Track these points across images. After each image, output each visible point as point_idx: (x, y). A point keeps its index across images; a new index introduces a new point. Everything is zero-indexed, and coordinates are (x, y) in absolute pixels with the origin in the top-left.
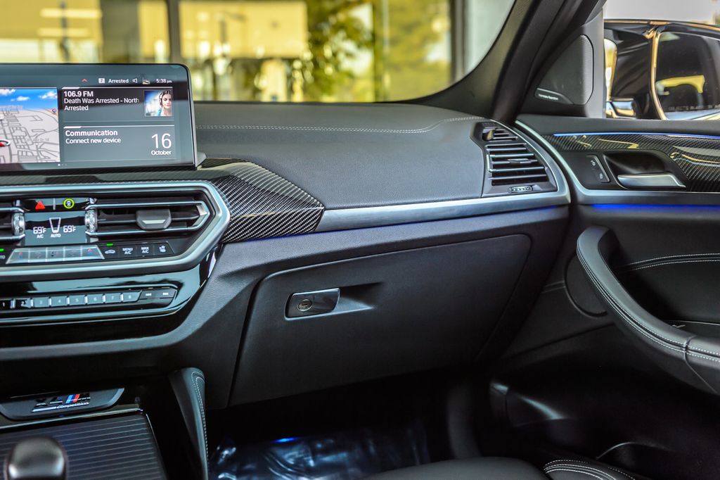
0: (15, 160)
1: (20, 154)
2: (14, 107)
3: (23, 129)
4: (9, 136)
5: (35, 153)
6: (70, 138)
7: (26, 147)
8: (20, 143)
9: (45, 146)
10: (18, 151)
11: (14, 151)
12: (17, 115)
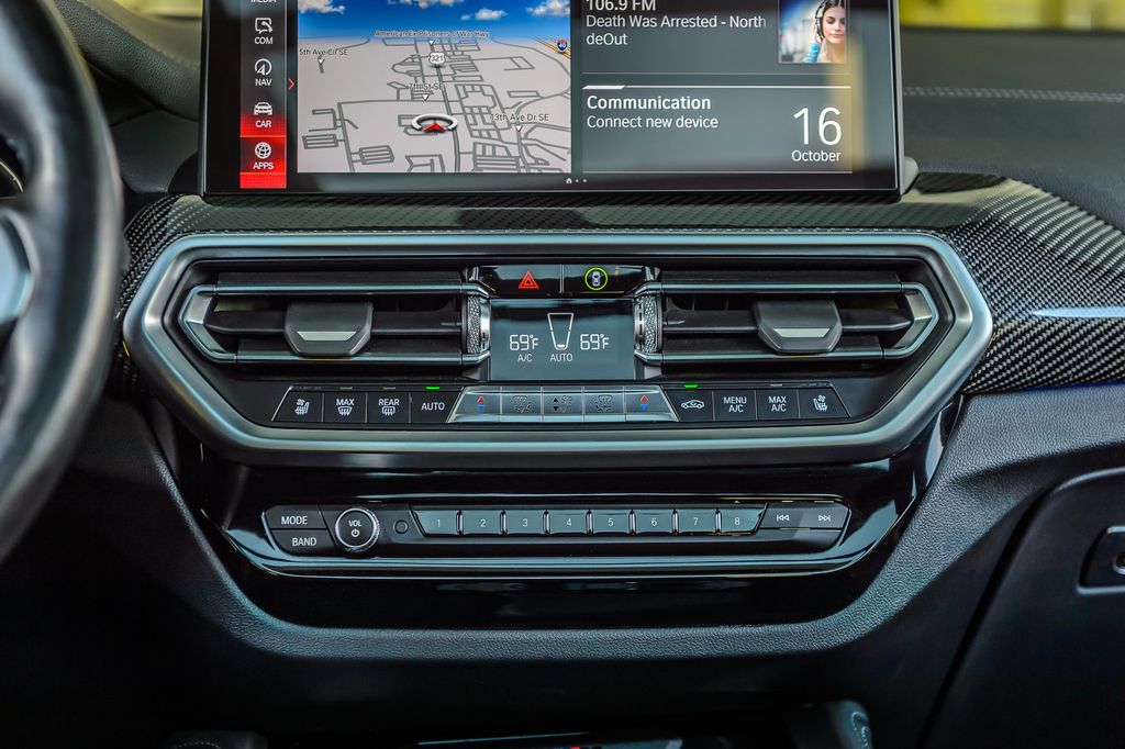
0: (467, 166)
1: (479, 151)
2: (469, 34)
3: (488, 90)
4: (456, 108)
5: (514, 151)
6: (599, 113)
7: (494, 134)
8: (481, 126)
9: (538, 133)
10: (475, 144)
11: (466, 143)
12: (474, 55)
